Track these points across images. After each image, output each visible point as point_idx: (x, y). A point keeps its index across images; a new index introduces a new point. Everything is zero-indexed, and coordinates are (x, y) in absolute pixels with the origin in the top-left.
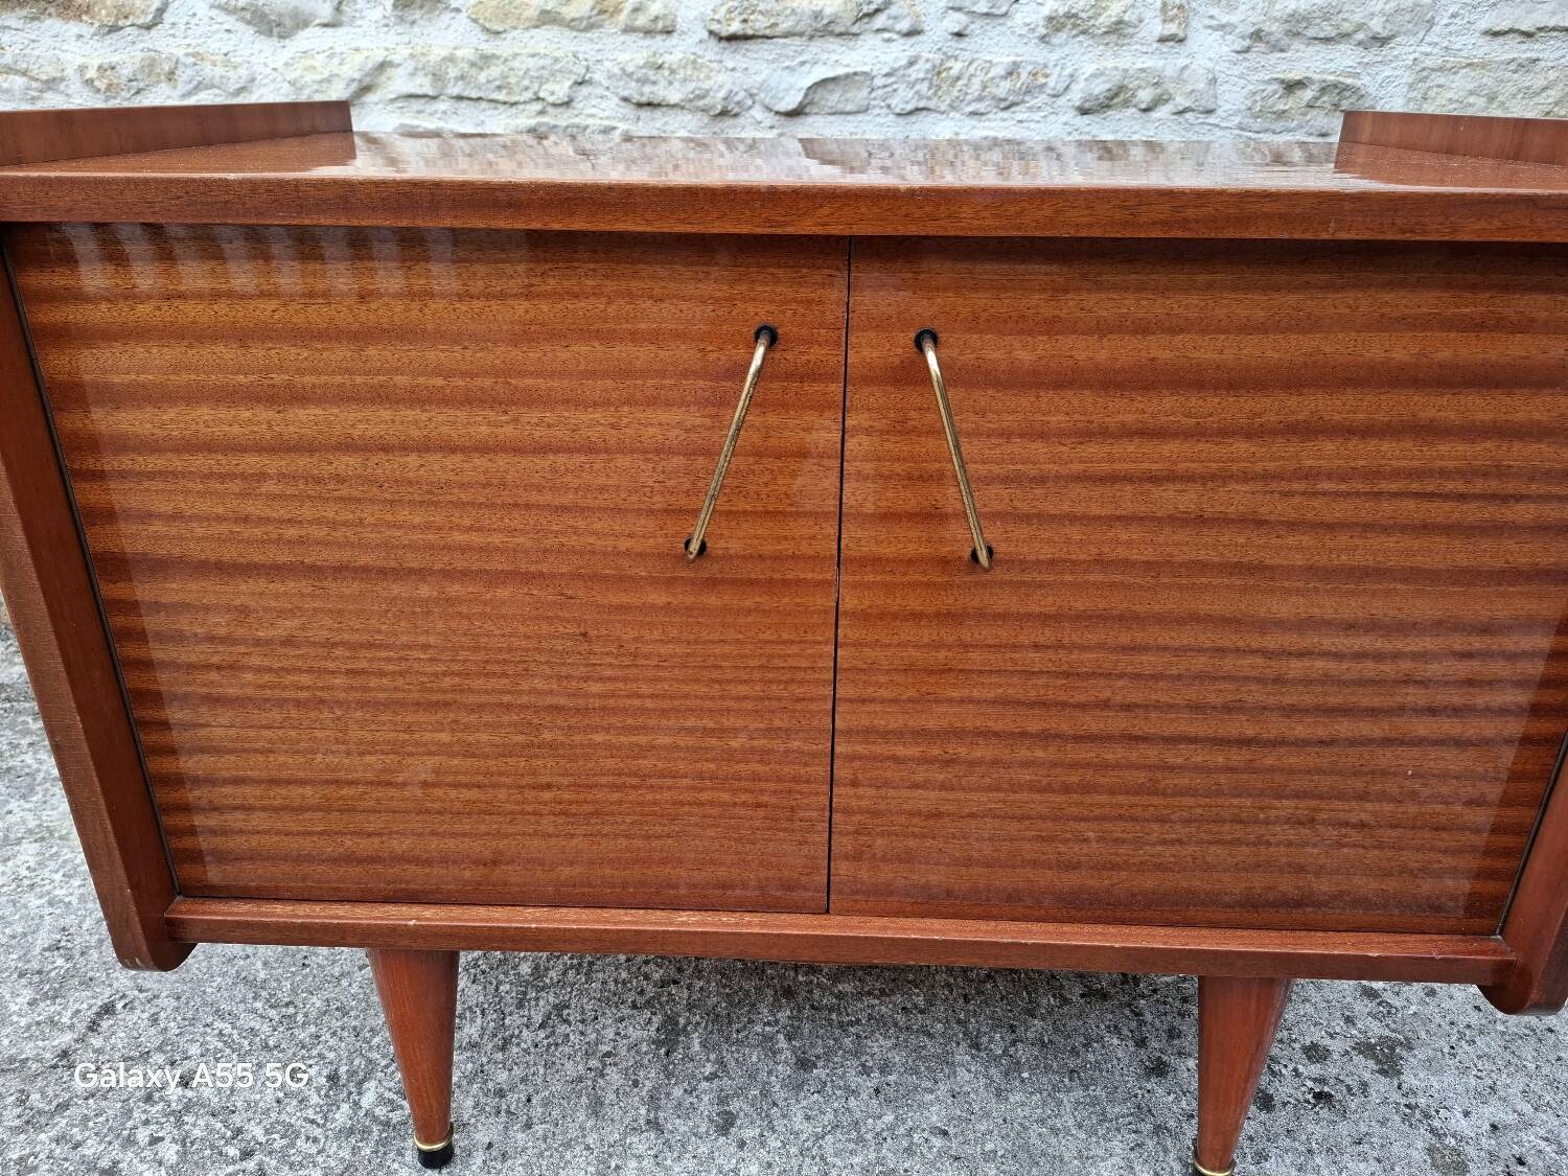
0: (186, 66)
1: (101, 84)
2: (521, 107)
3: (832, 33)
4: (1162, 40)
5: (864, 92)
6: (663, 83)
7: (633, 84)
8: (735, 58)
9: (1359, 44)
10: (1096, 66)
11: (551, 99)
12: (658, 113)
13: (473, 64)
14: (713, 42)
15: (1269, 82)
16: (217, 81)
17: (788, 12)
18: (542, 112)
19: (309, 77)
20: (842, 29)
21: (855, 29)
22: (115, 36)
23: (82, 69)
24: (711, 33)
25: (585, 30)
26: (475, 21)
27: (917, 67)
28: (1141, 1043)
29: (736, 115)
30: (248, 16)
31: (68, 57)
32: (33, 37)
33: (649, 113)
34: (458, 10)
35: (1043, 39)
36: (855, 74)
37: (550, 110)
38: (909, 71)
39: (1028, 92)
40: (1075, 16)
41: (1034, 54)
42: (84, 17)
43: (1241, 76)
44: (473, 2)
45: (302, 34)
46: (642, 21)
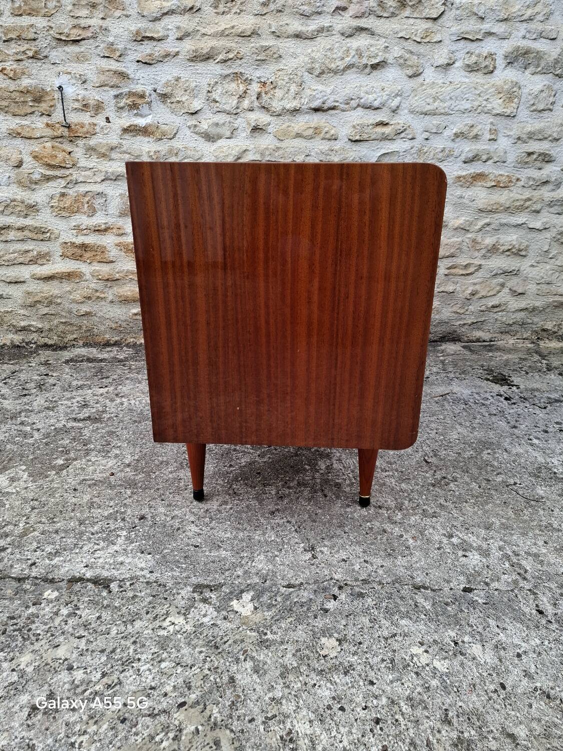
1: (154, 157)
3: (387, 139)
4: (490, 140)
5: (396, 157)
8: (356, 147)
9: (550, 141)
10: (469, 148)
13: (274, 150)
14: (350, 142)
15: (523, 152)
16: (191, 157)
17: (374, 133)
19: (222, 155)
20: (391, 138)
21: (394, 138)
22: (160, 142)
23: (149, 152)
24: (349, 139)
25: (310, 139)
26: (275, 136)
27: (413, 149)
28: (509, 423)
31: (144, 148)
34: (270, 133)
35: (453, 140)
36: (394, 151)
38: (411, 150)
39: (448, 156)
40: (463, 133)
41: (450, 145)
43: (514, 151)
44: (275, 130)
45: (220, 141)
46: (328, 136)
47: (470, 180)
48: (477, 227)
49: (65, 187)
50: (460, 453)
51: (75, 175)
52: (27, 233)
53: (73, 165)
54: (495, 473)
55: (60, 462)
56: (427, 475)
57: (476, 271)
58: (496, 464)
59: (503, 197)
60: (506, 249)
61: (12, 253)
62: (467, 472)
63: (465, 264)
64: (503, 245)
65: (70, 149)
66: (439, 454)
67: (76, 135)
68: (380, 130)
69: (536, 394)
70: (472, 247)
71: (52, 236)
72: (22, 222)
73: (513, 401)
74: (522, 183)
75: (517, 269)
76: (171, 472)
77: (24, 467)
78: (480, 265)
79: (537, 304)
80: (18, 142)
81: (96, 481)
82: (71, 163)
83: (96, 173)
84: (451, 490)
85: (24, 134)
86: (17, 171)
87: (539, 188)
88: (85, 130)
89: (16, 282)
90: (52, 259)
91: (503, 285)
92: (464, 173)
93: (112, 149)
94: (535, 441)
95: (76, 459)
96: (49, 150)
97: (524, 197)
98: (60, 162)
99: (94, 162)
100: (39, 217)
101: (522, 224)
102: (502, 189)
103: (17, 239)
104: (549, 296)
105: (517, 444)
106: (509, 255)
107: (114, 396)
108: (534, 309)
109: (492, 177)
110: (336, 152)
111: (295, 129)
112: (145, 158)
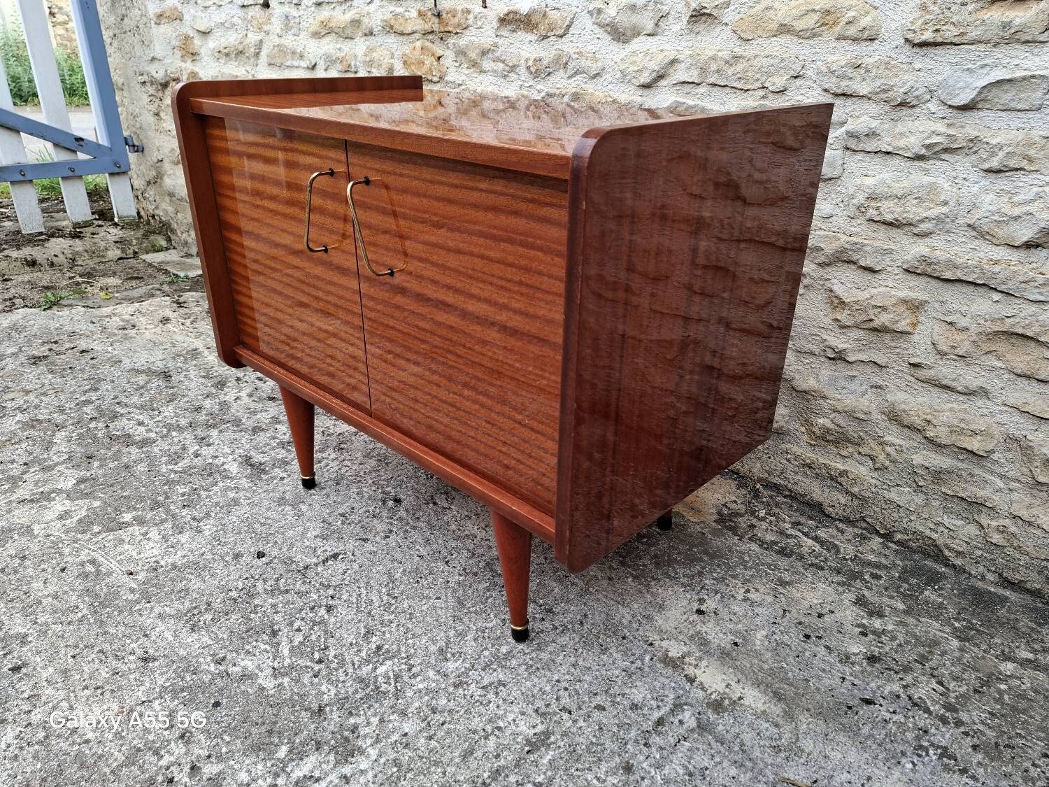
0: (573, 59)
2: (751, 93)
5: (1040, 94)
6: (859, 78)
7: (834, 80)
8: (921, 61)
11: (771, 88)
12: (849, 101)
13: (727, 62)
17: (978, 23)
18: (763, 97)
20: (1029, 38)
21: (1041, 39)
22: (545, 41)
23: (527, 60)
24: (907, 40)
25: (809, 38)
26: (734, 32)
29: (913, 106)
30: (609, 30)
31: (523, 53)
33: (842, 102)
34: (726, 24)
36: (1033, 77)
37: (771, 95)
44: (738, 17)
45: (636, 40)
46: (852, 31)
53: (441, 78)
65: (440, 53)
67: (446, 29)
68: (1000, 15)
76: (160, 615)
77: (97, 504)
80: (391, 40)
81: (97, 570)
82: (439, 75)
85: (397, 27)
88: (456, 20)
93: (484, 53)
95: (141, 523)
96: (418, 53)
98: (427, 73)
99: (462, 73)
111: (779, 14)
112: (522, 70)
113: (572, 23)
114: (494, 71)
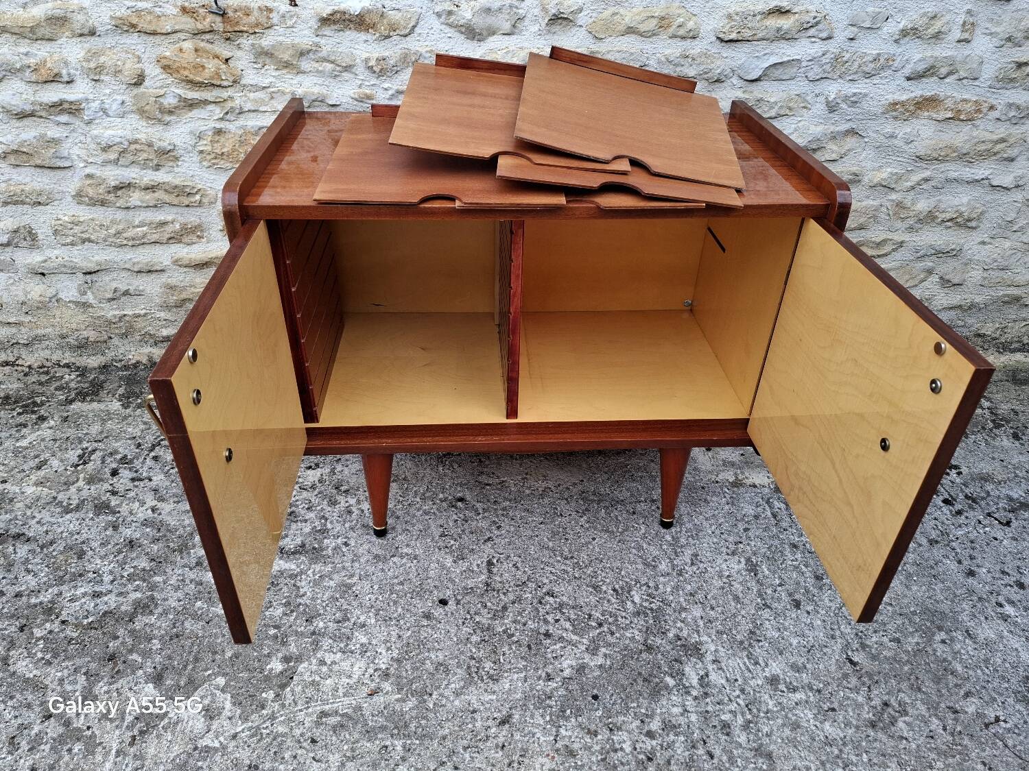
0: (425, 58)
1: (377, 69)
3: (784, 39)
4: (959, 41)
5: (795, 70)
6: (687, 65)
7: (671, 67)
8: (728, 51)
10: (921, 55)
14: (718, 42)
15: (1010, 63)
17: (763, 28)
20: (790, 37)
21: (797, 36)
22: (386, 41)
23: (367, 60)
24: (718, 38)
25: (649, 37)
26: (590, 33)
27: (826, 56)
28: (960, 562)
29: (723, 81)
30: (463, 30)
31: (358, 52)
32: (338, 41)
35: (896, 41)
36: (793, 60)
38: (822, 59)
39: (882, 69)
40: (916, 29)
41: (892, 49)
42: (370, 30)
43: (996, 60)
44: (591, 21)
45: (491, 39)
46: (682, 32)
47: (912, 108)
48: (909, 184)
49: (222, 119)
50: (898, 641)
51: (239, 99)
52: (160, 195)
53: (234, 82)
54: (962, 693)
55: (276, 666)
56: (860, 699)
57: (894, 250)
58: (959, 668)
59: (960, 136)
60: (948, 218)
61: (138, 226)
62: (919, 690)
63: (878, 240)
64: (943, 212)
65: (227, 54)
66: (868, 642)
67: (236, 29)
68: (775, 22)
69: (989, 487)
70: (894, 215)
71: (205, 200)
72: (149, 177)
73: (958, 507)
74: (996, 114)
75: (958, 249)
76: (457, 694)
77: (221, 681)
78: (902, 242)
79: (978, 299)
80: (133, 40)
81: (342, 716)
82: (231, 79)
83: (274, 95)
84: (902, 738)
85: (143, 25)
86: (136, 91)
87: (1023, 121)
88: (252, 19)
89: (150, 271)
90: (205, 234)
91: (930, 272)
92: (904, 98)
93: (302, 54)
94: (1009, 610)
95: (299, 659)
96: (189, 56)
97: (995, 137)
98: (212, 78)
99: (268, 76)
100: (179, 169)
101: (983, 179)
102: (961, 123)
103: (144, 205)
104: (999, 288)
105: (982, 619)
106: (950, 227)
107: (335, 491)
108: (972, 306)
109: (949, 103)
110: (694, 59)
111: (627, 19)
112: (360, 69)
113: (417, 23)
114: (318, 71)
